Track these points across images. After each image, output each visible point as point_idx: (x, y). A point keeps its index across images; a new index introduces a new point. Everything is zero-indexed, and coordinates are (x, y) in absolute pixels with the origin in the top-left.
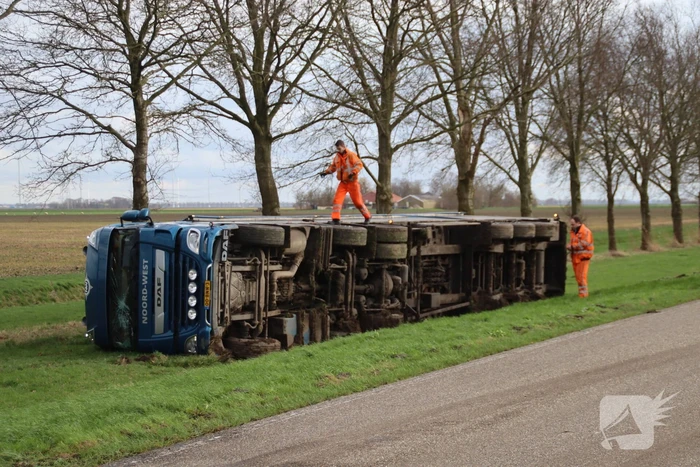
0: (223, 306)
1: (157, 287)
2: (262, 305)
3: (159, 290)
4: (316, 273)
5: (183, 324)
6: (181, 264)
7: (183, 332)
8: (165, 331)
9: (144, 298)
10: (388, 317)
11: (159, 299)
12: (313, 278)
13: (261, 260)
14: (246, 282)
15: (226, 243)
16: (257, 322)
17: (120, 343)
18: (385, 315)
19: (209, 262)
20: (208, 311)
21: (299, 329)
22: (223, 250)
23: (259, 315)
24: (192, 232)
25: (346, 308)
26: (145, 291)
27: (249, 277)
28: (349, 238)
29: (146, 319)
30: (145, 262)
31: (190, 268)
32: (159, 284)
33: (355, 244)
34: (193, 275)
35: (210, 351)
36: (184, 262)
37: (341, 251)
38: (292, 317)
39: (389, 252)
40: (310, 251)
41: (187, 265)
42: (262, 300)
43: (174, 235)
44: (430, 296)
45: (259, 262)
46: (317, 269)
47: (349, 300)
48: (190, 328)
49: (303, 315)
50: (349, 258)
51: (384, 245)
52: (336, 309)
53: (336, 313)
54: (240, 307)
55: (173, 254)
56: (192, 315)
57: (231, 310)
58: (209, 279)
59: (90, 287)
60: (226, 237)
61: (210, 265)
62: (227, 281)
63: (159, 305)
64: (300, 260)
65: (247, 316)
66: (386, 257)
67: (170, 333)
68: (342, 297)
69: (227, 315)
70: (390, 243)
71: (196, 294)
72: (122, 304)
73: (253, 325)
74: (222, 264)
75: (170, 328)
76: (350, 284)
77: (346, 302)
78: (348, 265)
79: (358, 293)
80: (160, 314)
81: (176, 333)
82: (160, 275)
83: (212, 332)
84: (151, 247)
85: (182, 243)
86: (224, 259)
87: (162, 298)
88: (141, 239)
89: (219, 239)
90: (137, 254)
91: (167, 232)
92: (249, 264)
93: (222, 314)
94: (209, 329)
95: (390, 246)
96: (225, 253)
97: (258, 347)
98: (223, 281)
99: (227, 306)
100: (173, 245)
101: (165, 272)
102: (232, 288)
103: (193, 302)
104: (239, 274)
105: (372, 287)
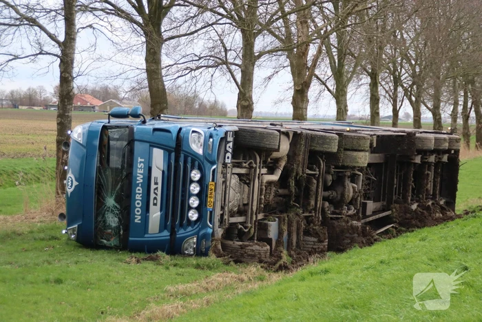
0: (222, 208)
1: (153, 186)
2: (255, 208)
3: (156, 189)
4: (296, 178)
5: (181, 225)
6: (182, 164)
7: (181, 233)
8: (161, 231)
9: (138, 197)
10: (349, 224)
11: (155, 198)
12: (292, 183)
13: (256, 163)
14: (241, 184)
15: (231, 145)
16: (250, 225)
17: (105, 241)
18: (348, 222)
19: (213, 163)
20: (211, 212)
21: (280, 233)
22: (226, 152)
23: (251, 218)
24: (194, 132)
25: (315, 215)
26: (139, 191)
27: (245, 179)
28: (323, 144)
29: (139, 217)
30: (140, 160)
31: (192, 168)
32: (156, 183)
33: (329, 150)
34: (195, 175)
35: (210, 253)
36: (185, 162)
37: (314, 157)
38: (275, 221)
39: (354, 159)
40: (291, 156)
41: (189, 166)
42: (255, 203)
43: (174, 135)
44: (366, 204)
45: (254, 165)
46: (297, 174)
47: (318, 206)
48: (190, 228)
49: (284, 220)
50: (320, 165)
51: (349, 153)
52: (307, 214)
53: (306, 218)
54: (236, 209)
55: (173, 154)
56: (193, 215)
57: (230, 212)
58: (213, 180)
59: (75, 183)
60: (230, 139)
61: (214, 167)
62: (228, 184)
63: (155, 204)
64: (283, 164)
65: (240, 219)
66: (351, 164)
67: (166, 233)
68: (313, 202)
69: (226, 217)
70: (356, 150)
71: (199, 195)
72: (110, 202)
73: (246, 228)
74: (225, 165)
75: (165, 228)
76: (320, 190)
77: (315, 209)
78: (319, 171)
79: (325, 199)
80: (155, 214)
81: (173, 233)
82: (157, 174)
83: (213, 234)
84: (148, 145)
85: (184, 143)
86: (227, 161)
87: (159, 198)
88: (136, 137)
89: (224, 140)
90: (131, 152)
91: (168, 131)
92: (245, 167)
93: (222, 215)
94: (210, 231)
95: (355, 154)
96: (229, 155)
97: (253, 251)
98: (225, 182)
99: (226, 209)
100: (174, 145)
101: (163, 172)
102: (231, 190)
103: (194, 202)
104: (236, 176)
105: (334, 193)
